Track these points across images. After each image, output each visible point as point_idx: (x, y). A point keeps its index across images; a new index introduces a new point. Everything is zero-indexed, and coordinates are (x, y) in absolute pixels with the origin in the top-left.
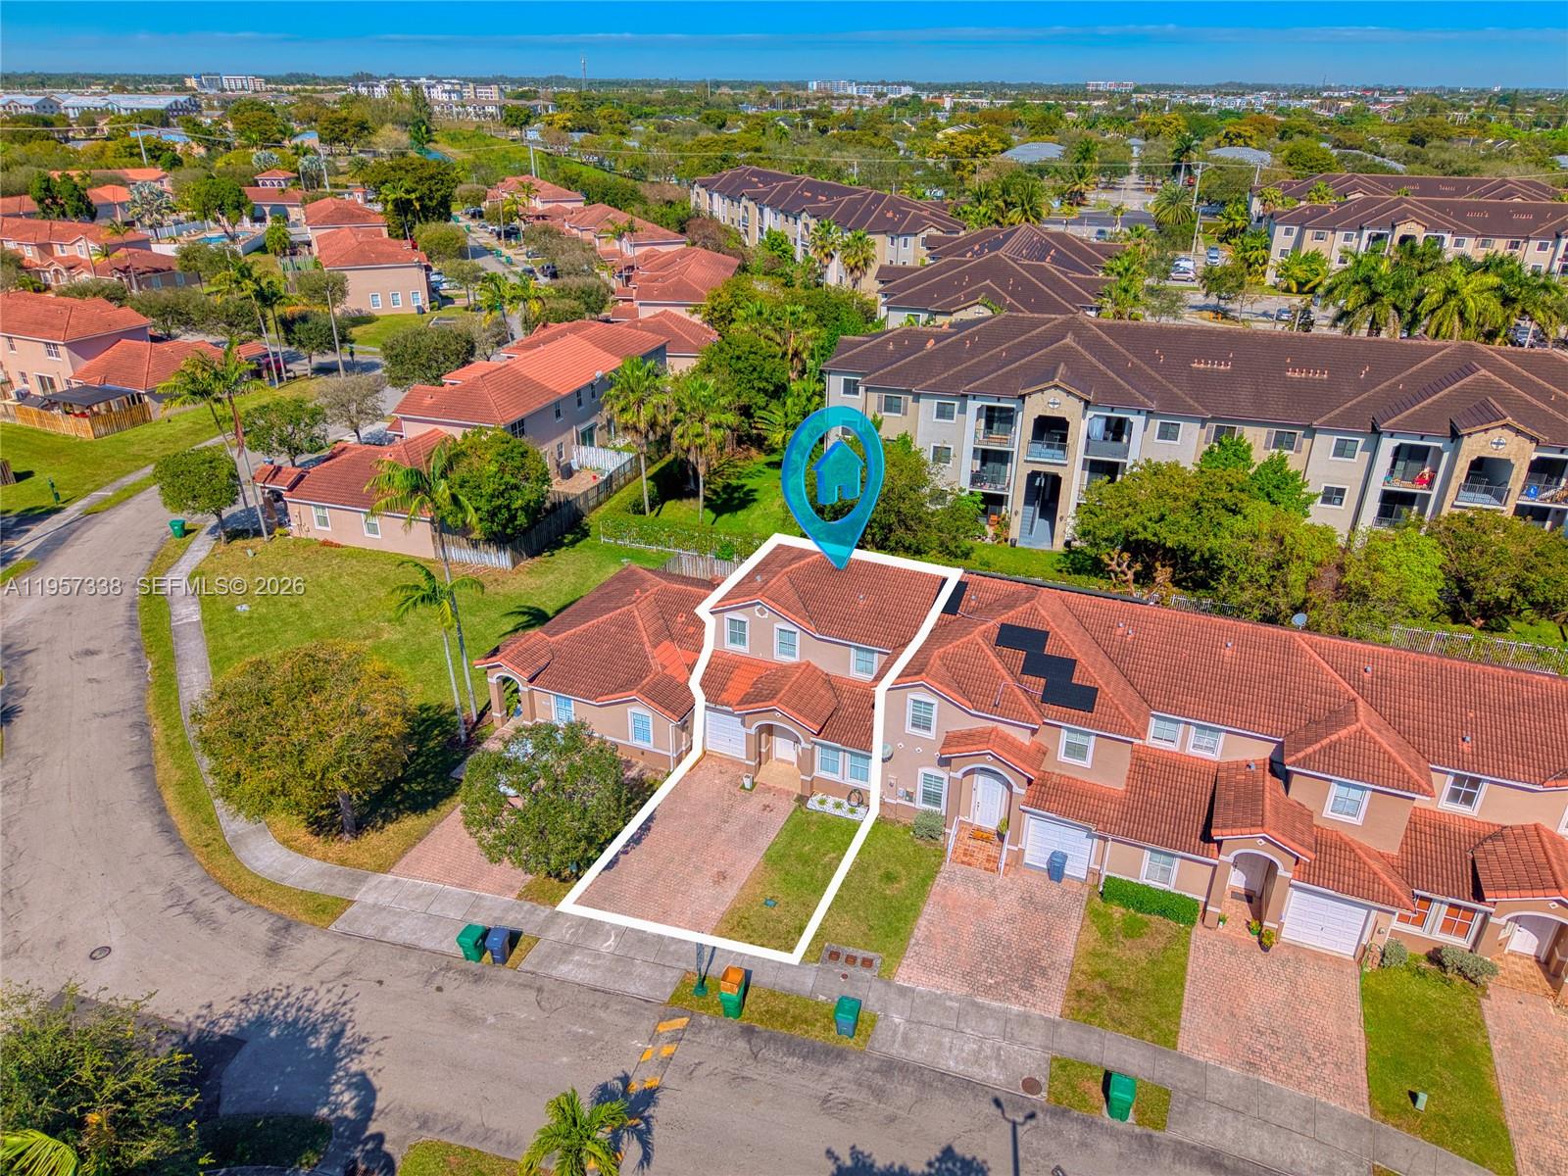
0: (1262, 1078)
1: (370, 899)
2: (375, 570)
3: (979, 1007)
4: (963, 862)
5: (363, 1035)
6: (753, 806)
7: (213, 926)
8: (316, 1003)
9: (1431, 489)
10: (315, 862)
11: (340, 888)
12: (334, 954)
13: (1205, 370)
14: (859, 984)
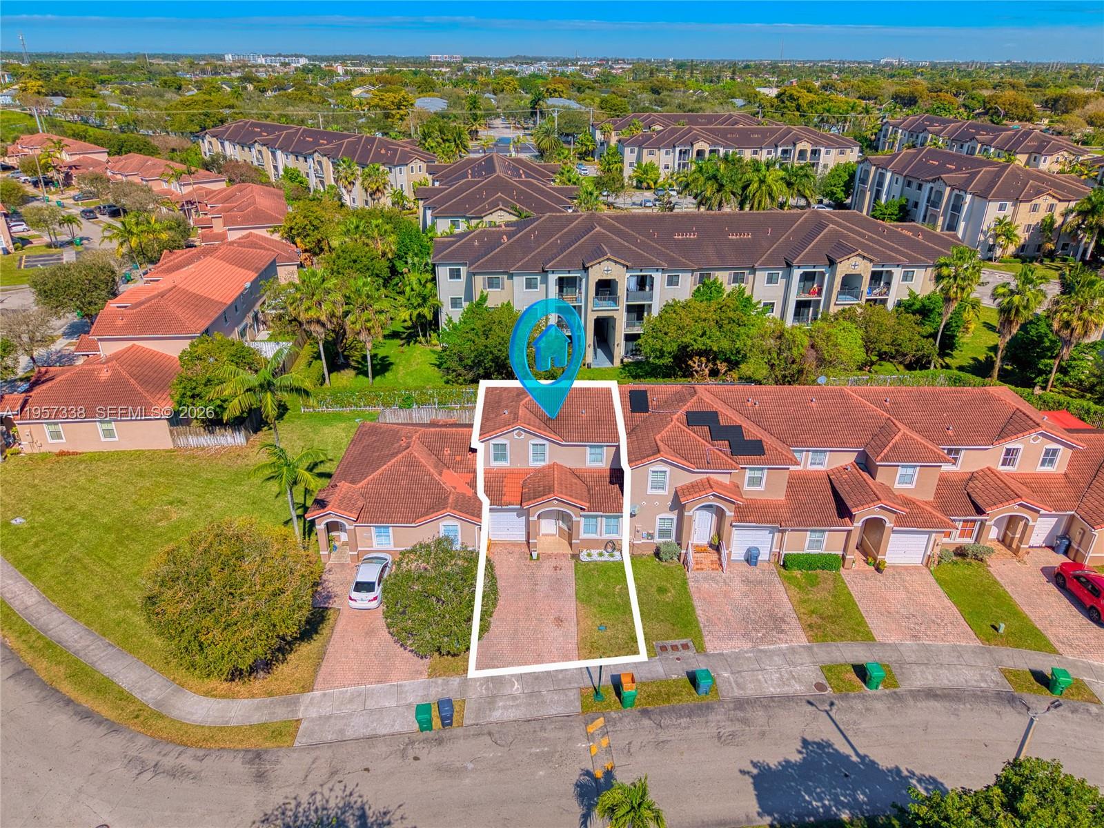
0: (925, 642)
1: (313, 712)
2: (126, 466)
3: (764, 651)
4: (698, 569)
5: (382, 810)
6: (546, 569)
7: (191, 776)
8: (327, 801)
9: (820, 296)
10: (246, 701)
11: (281, 714)
12: (313, 763)
13: (683, 240)
14: (690, 661)
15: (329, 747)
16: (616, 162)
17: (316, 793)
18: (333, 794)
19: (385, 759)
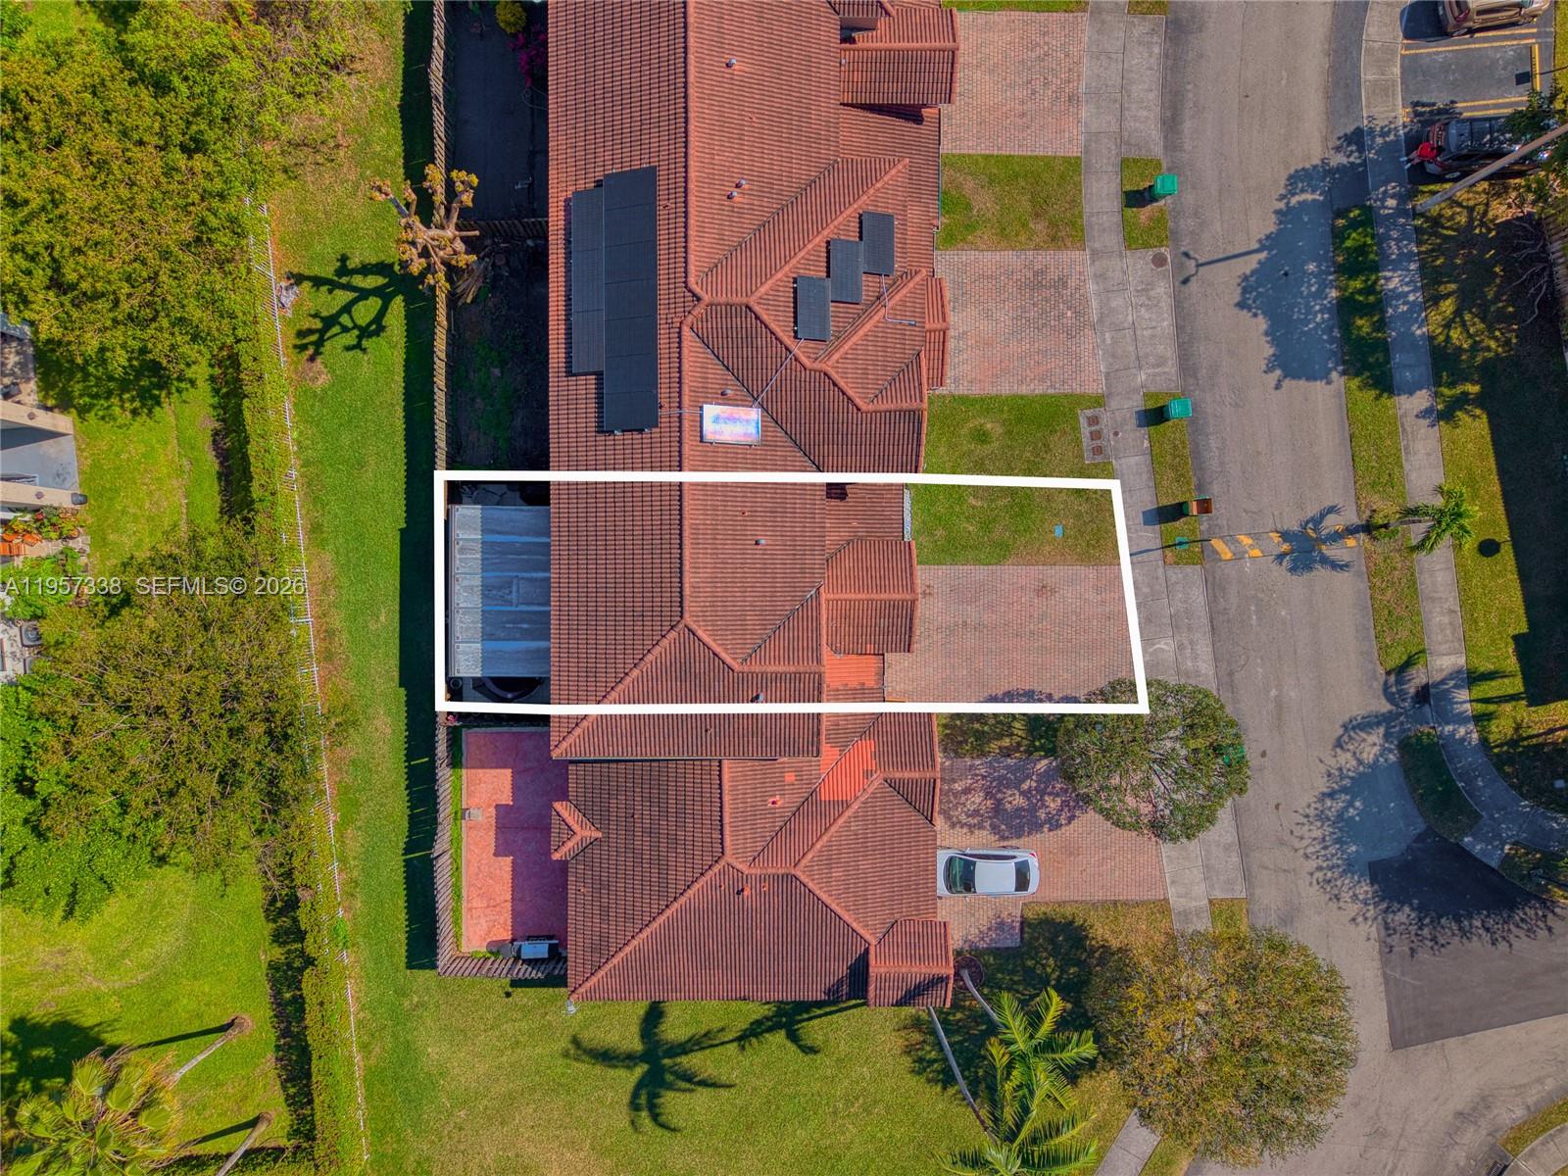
0: (1083, 90)
1: (1202, 888)
3: (1102, 316)
5: (1326, 779)
6: (929, 608)
14: (1119, 419)
15: (1247, 855)
17: (1305, 854)
18: (1307, 835)
19: (1264, 790)
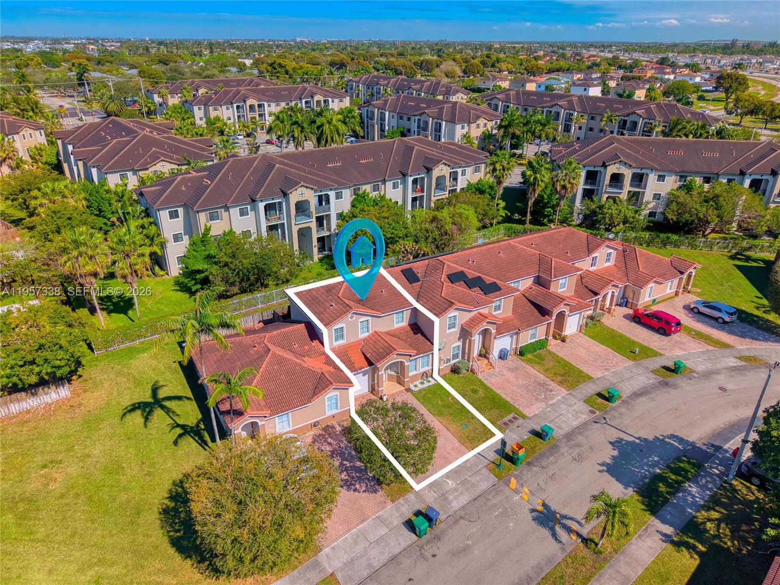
0: (613, 370)
1: (338, 564)
3: (553, 405)
4: (482, 372)
9: (423, 193)
11: (315, 577)
13: (334, 167)
14: (525, 425)
16: (188, 118)
19: (415, 567)
